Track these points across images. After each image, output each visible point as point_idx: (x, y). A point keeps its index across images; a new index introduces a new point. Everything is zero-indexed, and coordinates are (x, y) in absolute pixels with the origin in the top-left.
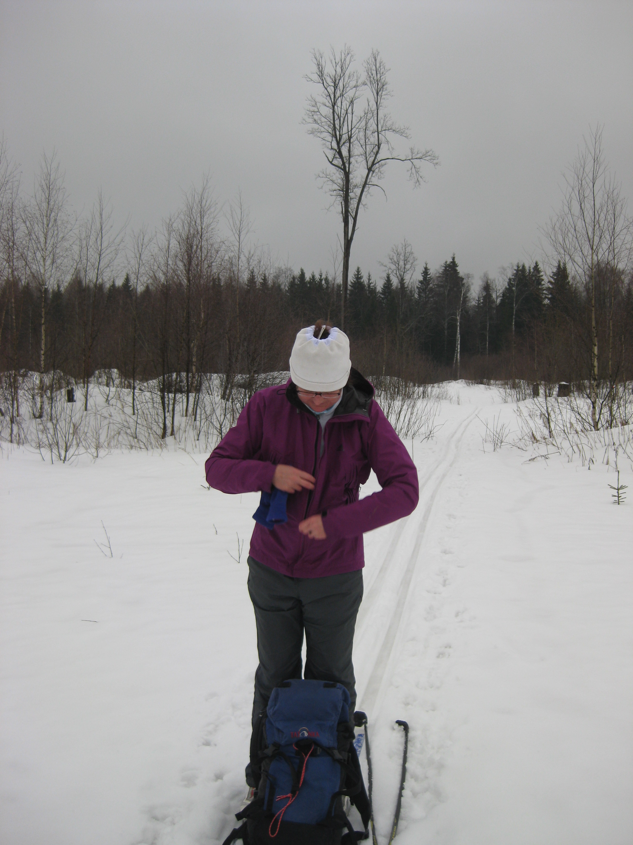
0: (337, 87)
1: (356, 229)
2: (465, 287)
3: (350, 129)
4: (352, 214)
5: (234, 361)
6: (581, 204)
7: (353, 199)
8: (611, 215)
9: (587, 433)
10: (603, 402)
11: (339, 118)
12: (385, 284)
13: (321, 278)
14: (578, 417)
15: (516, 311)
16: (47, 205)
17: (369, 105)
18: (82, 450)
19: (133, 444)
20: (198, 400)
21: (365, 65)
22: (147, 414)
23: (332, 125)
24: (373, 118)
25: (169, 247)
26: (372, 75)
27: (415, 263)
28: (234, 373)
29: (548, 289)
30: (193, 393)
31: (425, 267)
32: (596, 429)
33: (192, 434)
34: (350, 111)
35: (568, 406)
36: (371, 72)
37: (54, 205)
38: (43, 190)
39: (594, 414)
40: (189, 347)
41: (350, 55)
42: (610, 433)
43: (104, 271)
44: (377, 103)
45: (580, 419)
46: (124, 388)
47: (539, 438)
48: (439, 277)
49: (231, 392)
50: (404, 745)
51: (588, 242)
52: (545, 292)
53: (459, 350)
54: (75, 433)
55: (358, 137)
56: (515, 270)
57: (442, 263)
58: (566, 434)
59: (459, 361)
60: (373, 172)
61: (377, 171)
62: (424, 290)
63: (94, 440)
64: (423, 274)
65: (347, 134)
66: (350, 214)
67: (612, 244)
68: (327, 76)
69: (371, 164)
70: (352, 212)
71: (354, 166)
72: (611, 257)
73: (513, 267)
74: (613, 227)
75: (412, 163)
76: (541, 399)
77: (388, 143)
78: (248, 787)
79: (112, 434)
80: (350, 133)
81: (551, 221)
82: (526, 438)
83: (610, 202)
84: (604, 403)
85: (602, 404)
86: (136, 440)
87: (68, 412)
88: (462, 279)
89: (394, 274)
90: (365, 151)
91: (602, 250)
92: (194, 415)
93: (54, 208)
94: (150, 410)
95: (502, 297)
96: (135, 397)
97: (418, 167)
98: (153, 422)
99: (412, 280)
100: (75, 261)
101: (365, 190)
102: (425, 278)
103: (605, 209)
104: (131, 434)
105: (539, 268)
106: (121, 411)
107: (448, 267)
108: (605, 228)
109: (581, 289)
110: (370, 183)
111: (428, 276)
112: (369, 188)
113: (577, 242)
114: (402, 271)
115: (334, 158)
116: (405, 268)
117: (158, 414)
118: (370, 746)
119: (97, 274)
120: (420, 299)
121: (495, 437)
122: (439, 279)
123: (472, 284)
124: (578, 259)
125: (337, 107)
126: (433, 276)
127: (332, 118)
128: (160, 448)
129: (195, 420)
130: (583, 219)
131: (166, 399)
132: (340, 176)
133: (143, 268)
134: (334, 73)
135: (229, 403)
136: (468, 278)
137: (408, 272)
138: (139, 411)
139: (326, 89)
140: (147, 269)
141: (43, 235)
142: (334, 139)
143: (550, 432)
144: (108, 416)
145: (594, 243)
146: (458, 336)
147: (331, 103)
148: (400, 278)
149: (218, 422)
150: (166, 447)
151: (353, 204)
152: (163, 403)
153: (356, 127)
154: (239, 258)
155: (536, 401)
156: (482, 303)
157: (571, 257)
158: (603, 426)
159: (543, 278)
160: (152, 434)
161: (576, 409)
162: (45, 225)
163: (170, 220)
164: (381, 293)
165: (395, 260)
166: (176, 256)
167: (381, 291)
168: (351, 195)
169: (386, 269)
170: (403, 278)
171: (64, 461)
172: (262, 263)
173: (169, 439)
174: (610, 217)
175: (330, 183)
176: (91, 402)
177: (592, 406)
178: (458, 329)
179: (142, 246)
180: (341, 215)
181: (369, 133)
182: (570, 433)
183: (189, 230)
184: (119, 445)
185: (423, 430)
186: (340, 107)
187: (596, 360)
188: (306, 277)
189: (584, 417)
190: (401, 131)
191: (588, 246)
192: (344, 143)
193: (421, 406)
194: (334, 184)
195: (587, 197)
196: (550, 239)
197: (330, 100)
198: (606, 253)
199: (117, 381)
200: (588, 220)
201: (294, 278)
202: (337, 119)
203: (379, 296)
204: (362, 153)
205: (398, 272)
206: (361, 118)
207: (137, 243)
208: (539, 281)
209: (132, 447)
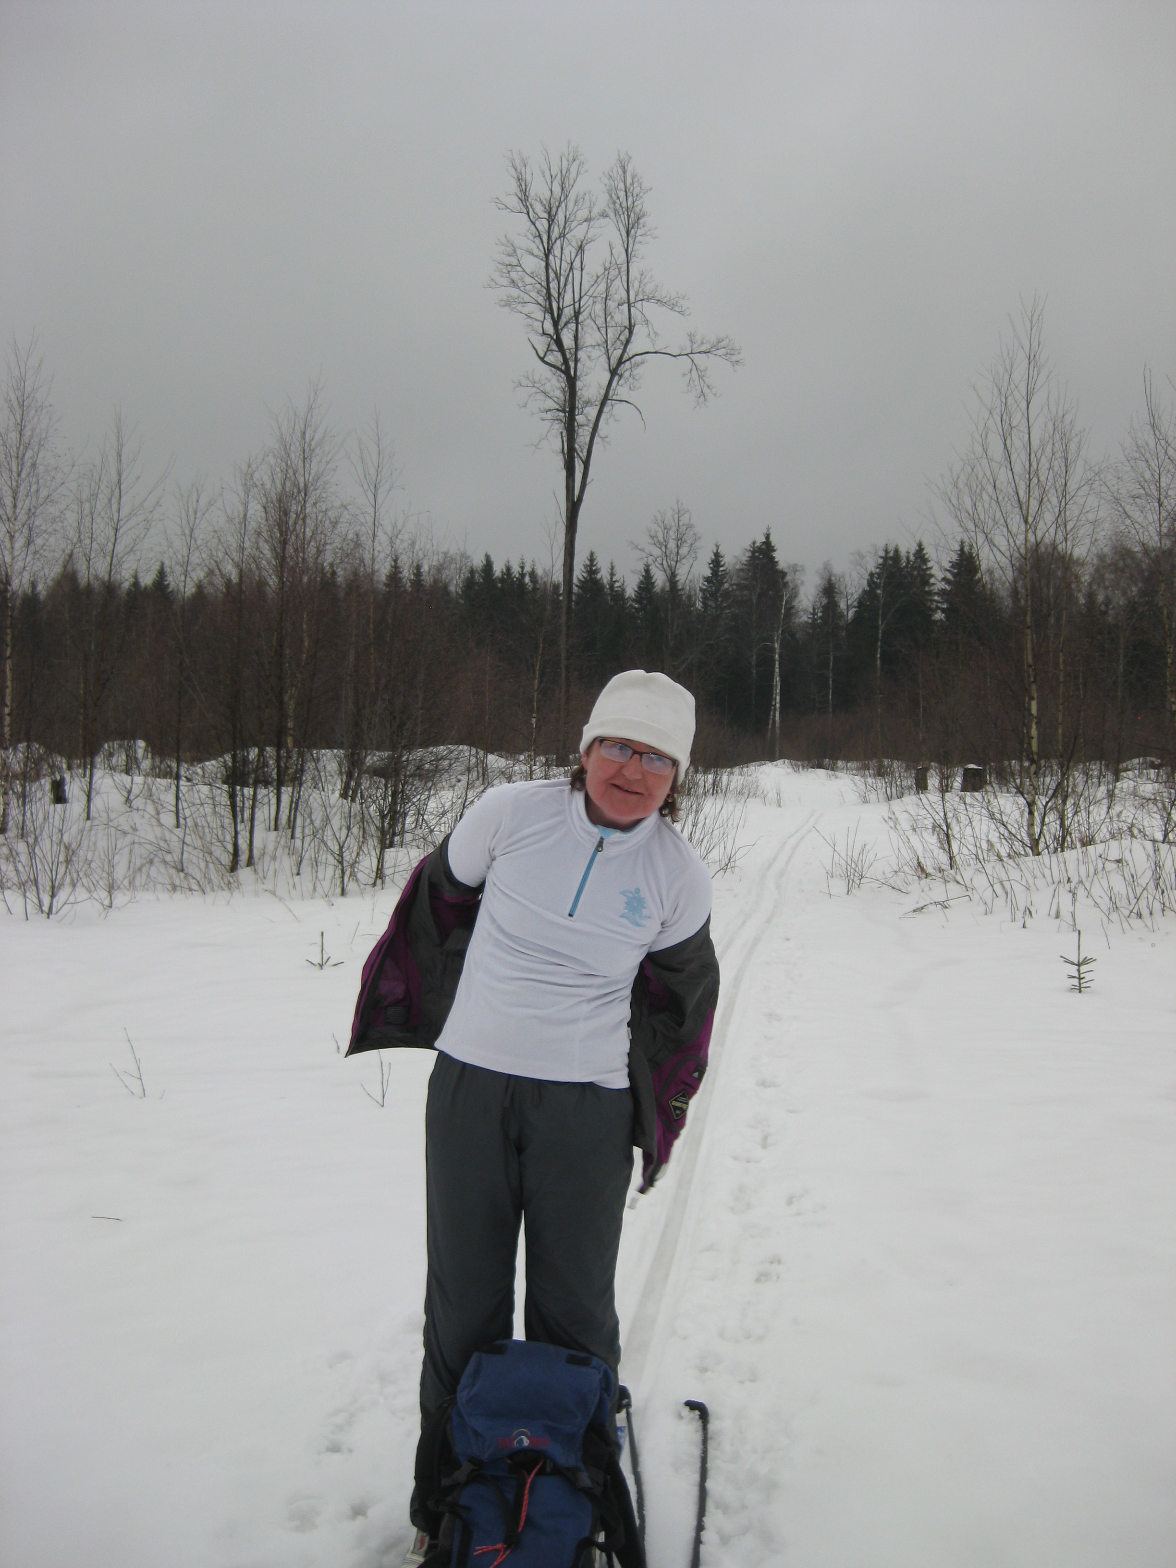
0: (553, 220)
1: (588, 482)
2: (790, 589)
3: (577, 298)
4: (580, 454)
5: (365, 727)
6: (1005, 440)
7: (583, 425)
8: (1059, 460)
9: (1020, 860)
10: (1047, 803)
11: (558, 277)
12: (641, 582)
13: (522, 571)
14: (1002, 829)
15: (883, 632)
16: (18, 436)
17: (612, 254)
18: (81, 893)
19: (177, 883)
20: (298, 800)
21: (606, 180)
22: (203, 827)
23: (545, 291)
24: (619, 278)
25: (245, 515)
26: (618, 198)
27: (697, 544)
28: (365, 748)
29: (942, 592)
30: (288, 786)
31: (715, 551)
32: (1036, 852)
33: (287, 863)
34: (577, 264)
35: (984, 811)
36: (616, 194)
37: (32, 437)
38: (12, 409)
39: (1031, 825)
40: (281, 702)
41: (577, 163)
42: (1061, 859)
43: (124, 559)
44: (627, 251)
45: (1006, 834)
46: (159, 777)
47: (929, 870)
48: (742, 570)
49: (358, 785)
50: (700, 1446)
51: (1017, 510)
52: (936, 598)
53: (778, 705)
54: (68, 861)
55: (593, 312)
56: (881, 557)
57: (747, 544)
58: (980, 862)
59: (777, 725)
60: (621, 376)
61: (627, 374)
62: (714, 595)
63: (105, 875)
64: (711, 566)
65: (572, 307)
66: (577, 453)
67: (1063, 513)
68: (536, 200)
69: (616, 362)
70: (582, 451)
71: (584, 365)
72: (1060, 537)
73: (877, 551)
74: (1063, 481)
75: (692, 361)
76: (932, 796)
77: (647, 324)
78: (414, 1530)
79: (138, 864)
80: (577, 305)
81: (951, 471)
82: (906, 868)
83: (1057, 437)
84: (1050, 804)
85: (1045, 807)
86: (182, 875)
87: (56, 824)
88: (784, 574)
89: (658, 565)
90: (605, 336)
91: (1043, 524)
92: (289, 827)
93: (32, 441)
94: (209, 818)
95: (857, 607)
96: (181, 795)
97: (702, 368)
98: (214, 841)
99: (690, 577)
100: (69, 542)
101: (606, 409)
102: (715, 572)
103: (1049, 450)
104: (172, 864)
105: (924, 554)
106: (154, 821)
107: (757, 552)
108: (1049, 484)
109: (1003, 592)
110: (614, 398)
111: (721, 569)
112: (612, 406)
113: (998, 510)
114: (673, 560)
115: (548, 350)
116: (678, 553)
117: (222, 826)
118: (638, 1450)
119: (111, 565)
120: (705, 611)
121: (849, 868)
122: (741, 574)
123: (802, 583)
124: (1000, 541)
125: (554, 256)
126: (731, 568)
127: (544, 278)
128: (226, 889)
129: (293, 837)
130: (1009, 467)
131: (238, 799)
132: (558, 385)
133: (197, 553)
134: (548, 194)
135: (356, 807)
136: (795, 571)
137: (684, 561)
138: (188, 820)
139: (534, 224)
140: (204, 556)
141: (10, 492)
142: (548, 316)
143: (951, 858)
144: (130, 831)
145: (1030, 511)
146: (777, 679)
147: (542, 250)
148: (668, 572)
149: (335, 841)
150: (238, 888)
151: (583, 436)
152: (233, 806)
153: (590, 293)
154: (374, 535)
155: (925, 801)
156: (821, 618)
157: (987, 537)
158: (1048, 847)
159: (933, 572)
160: (213, 863)
161: (998, 816)
162: (15, 474)
163: (249, 466)
164: (634, 600)
165: (661, 539)
166: (259, 534)
167: (633, 596)
168: (580, 419)
169: (644, 555)
170: (675, 571)
171: (48, 915)
172: (417, 547)
173: (244, 873)
174: (1058, 464)
175: (540, 396)
176: (98, 803)
177: (1027, 809)
178: (777, 666)
179: (196, 513)
180: (561, 456)
181: (612, 304)
182: (988, 861)
183: (284, 485)
184: (151, 884)
185: (714, 855)
186: (559, 257)
187: (1034, 726)
188: (494, 570)
189: (1013, 831)
190: (672, 302)
191: (1018, 517)
192: (566, 324)
193: (713, 810)
194: (548, 399)
195: (1017, 426)
196: (948, 503)
197: (541, 245)
198: (1052, 531)
199: (146, 764)
200: (1018, 469)
201: (472, 572)
202: (553, 280)
203: (631, 605)
204: (600, 342)
205: (665, 562)
206: (598, 277)
207: (186, 508)
208: (925, 578)
209: (174, 888)
